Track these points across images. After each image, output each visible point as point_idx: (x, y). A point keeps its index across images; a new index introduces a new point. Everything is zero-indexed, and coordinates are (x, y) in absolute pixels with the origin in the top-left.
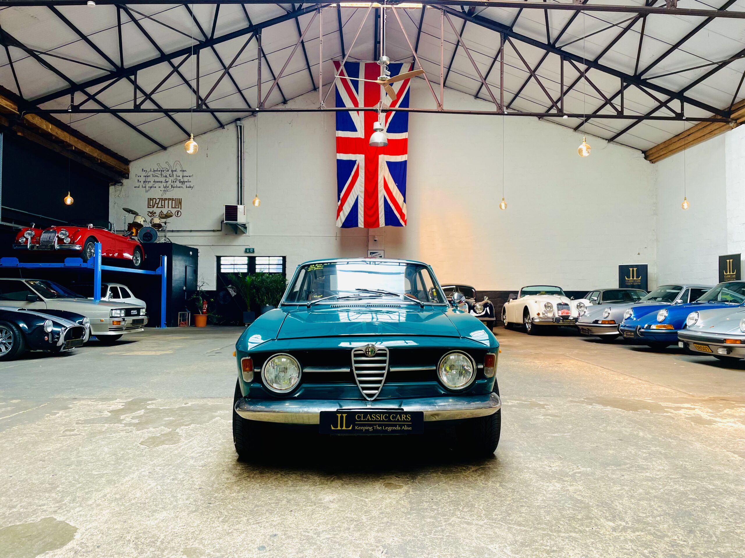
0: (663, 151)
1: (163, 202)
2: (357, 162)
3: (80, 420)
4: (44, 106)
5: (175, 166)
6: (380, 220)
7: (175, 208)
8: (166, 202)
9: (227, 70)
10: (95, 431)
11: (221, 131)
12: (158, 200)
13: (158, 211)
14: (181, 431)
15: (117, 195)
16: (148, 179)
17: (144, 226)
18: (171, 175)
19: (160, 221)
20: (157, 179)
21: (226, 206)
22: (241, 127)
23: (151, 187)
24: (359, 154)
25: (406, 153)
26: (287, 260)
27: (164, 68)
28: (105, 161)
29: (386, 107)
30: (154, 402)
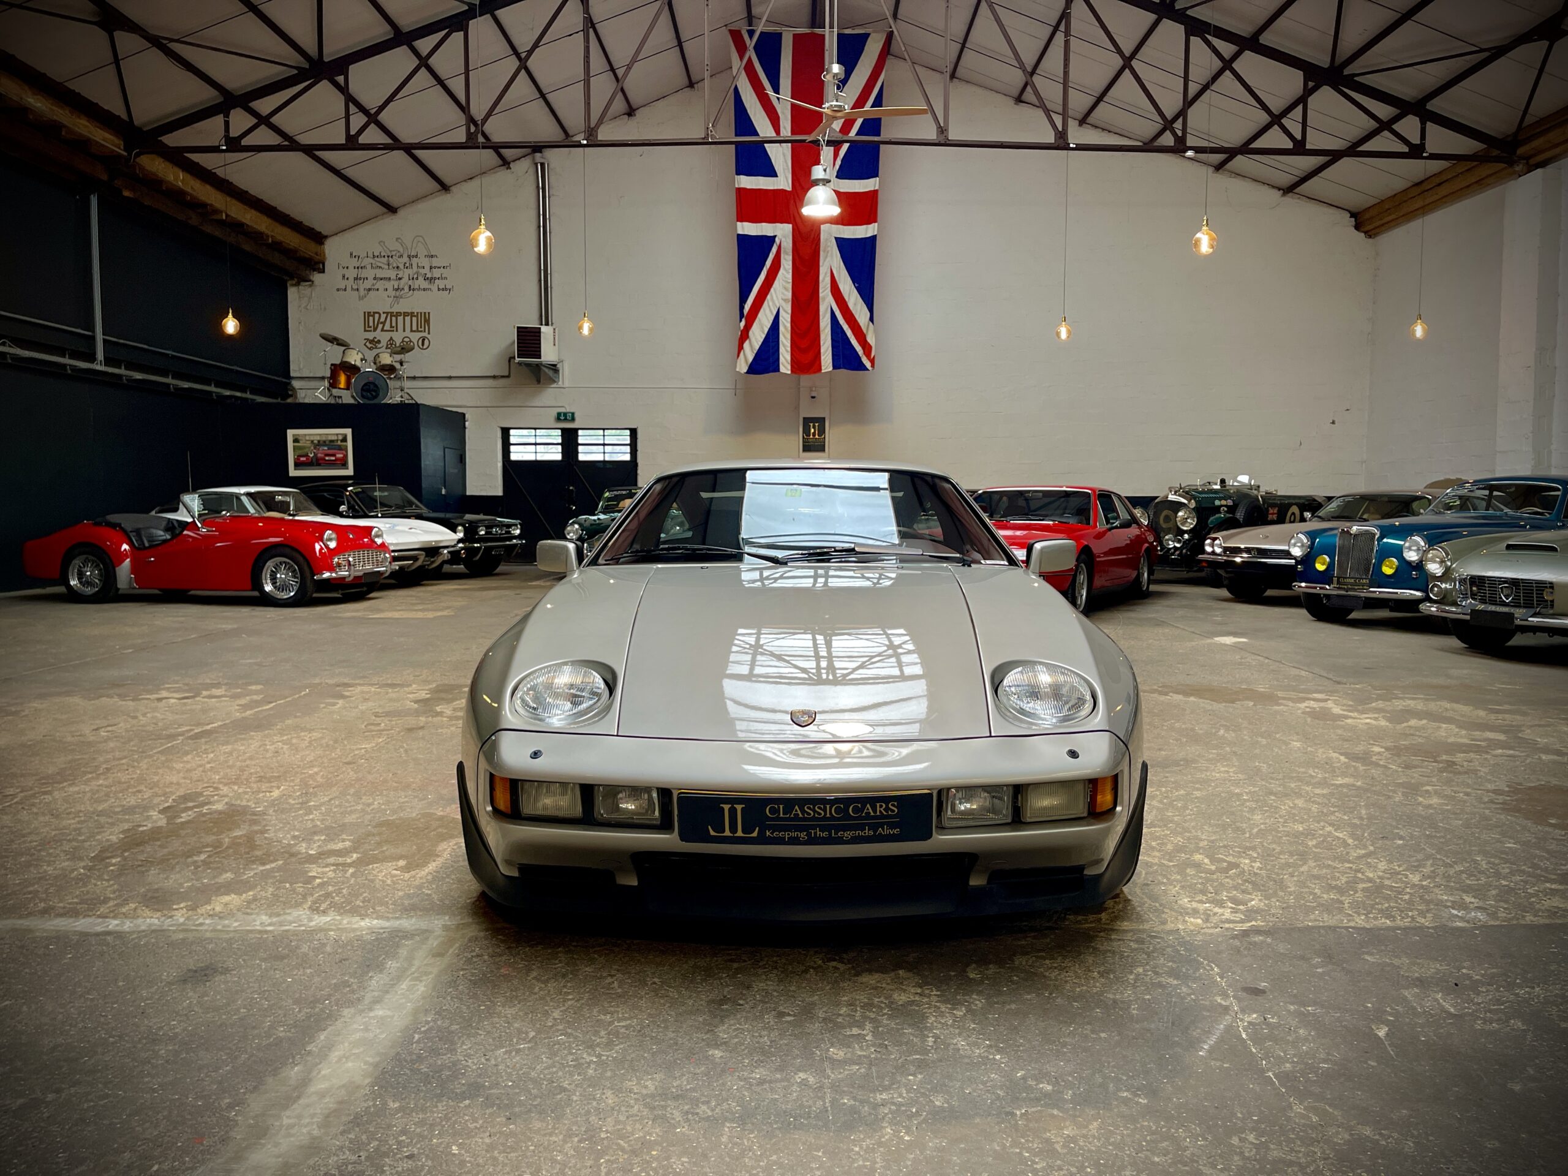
0: (1389, 214)
1: (394, 319)
2: (777, 239)
3: (377, 712)
4: (172, 140)
5: (414, 245)
6: (822, 358)
7: (418, 331)
8: (400, 319)
9: (522, 63)
10: (410, 725)
11: (504, 173)
12: (383, 317)
13: (384, 338)
15: (303, 306)
16: (363, 274)
17: (362, 370)
18: (407, 265)
19: (391, 359)
20: (380, 274)
21: (518, 328)
22: (542, 165)
23: (369, 290)
24: (782, 223)
25: (875, 221)
26: (640, 435)
27: (400, 60)
28: (280, 238)
29: (832, 134)
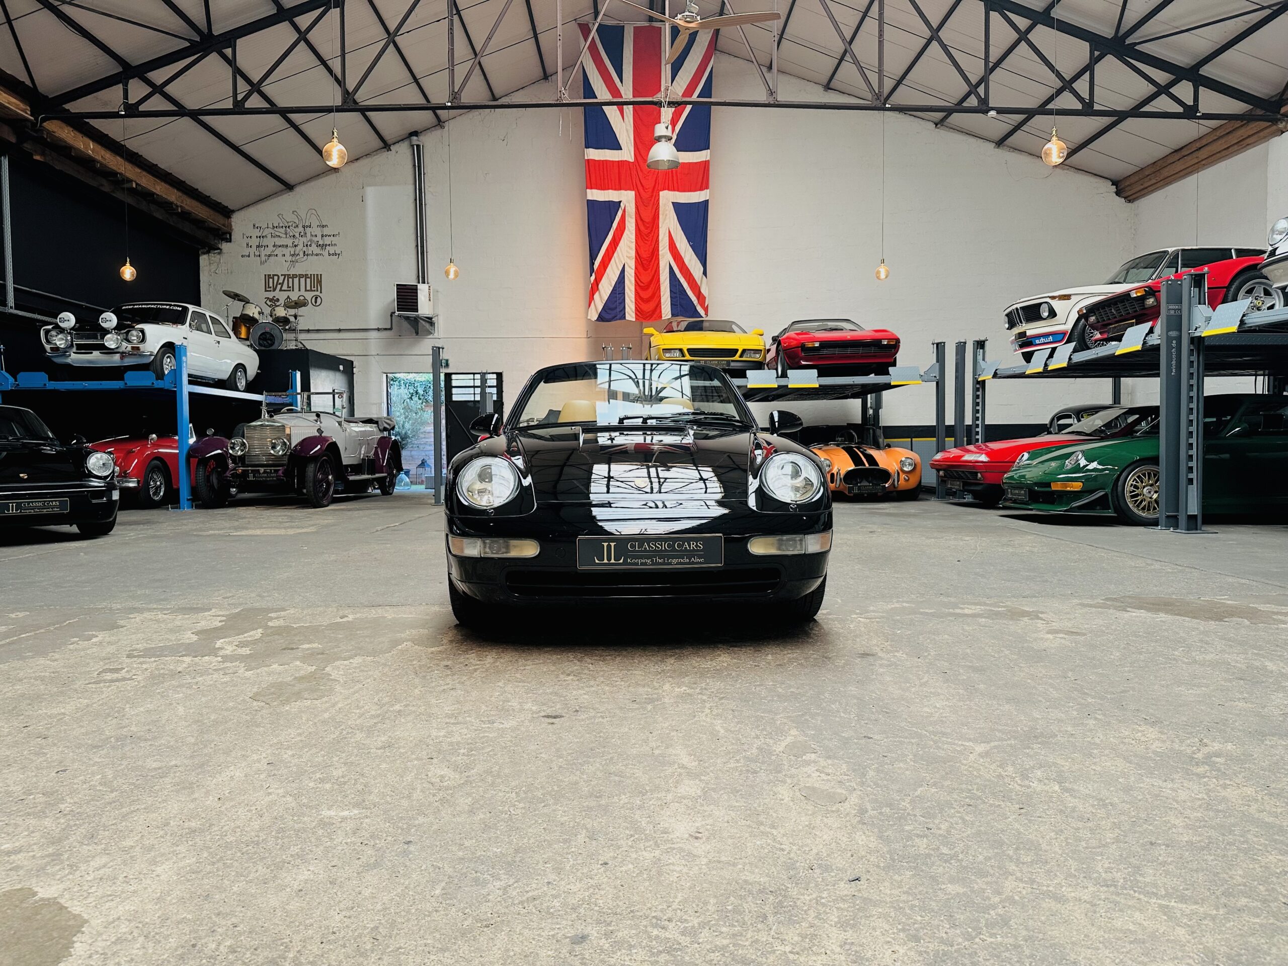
0: (1150, 179)
1: (290, 280)
2: (622, 204)
3: (136, 650)
4: (75, 107)
5: (308, 217)
6: (662, 307)
7: (311, 290)
8: (296, 280)
9: (391, 37)
10: (162, 671)
11: (385, 154)
12: (282, 278)
13: (282, 296)
14: (337, 670)
15: (212, 271)
16: (265, 242)
17: (260, 322)
18: (302, 234)
19: (286, 312)
20: (279, 242)
21: (397, 285)
22: (418, 146)
23: (270, 255)
24: (626, 189)
25: (707, 188)
26: (504, 378)
27: (283, 34)
28: (190, 209)
29: (675, 96)
30: (282, 613)
